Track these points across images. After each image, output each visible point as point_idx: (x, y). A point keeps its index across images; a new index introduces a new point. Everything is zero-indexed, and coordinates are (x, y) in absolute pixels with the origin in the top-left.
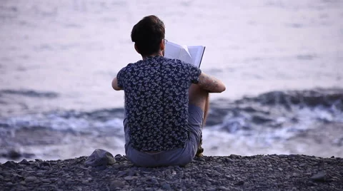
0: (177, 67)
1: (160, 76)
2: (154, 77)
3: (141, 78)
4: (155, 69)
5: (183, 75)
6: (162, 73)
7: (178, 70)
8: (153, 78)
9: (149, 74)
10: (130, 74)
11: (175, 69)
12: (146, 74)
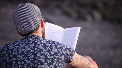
0: (50, 46)
1: (33, 53)
2: (27, 54)
3: (15, 56)
4: (29, 47)
5: (56, 54)
6: (35, 51)
7: (52, 49)
8: (26, 56)
9: (23, 52)
10: (5, 52)
11: (48, 48)
12: (20, 52)
